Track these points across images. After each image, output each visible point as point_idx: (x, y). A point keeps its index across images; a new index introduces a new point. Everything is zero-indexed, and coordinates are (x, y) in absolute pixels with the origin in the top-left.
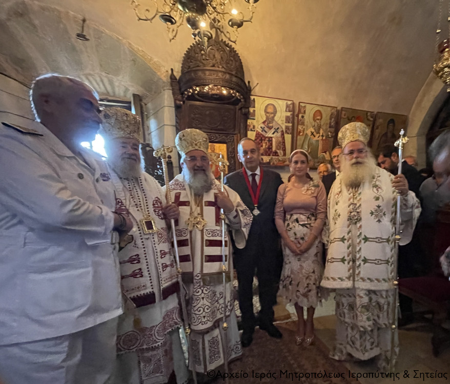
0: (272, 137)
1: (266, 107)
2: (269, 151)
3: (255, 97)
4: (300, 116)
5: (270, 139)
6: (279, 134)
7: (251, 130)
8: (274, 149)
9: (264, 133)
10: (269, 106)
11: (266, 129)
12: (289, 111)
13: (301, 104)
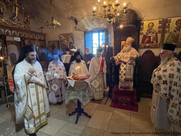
0: (151, 36)
1: (149, 24)
2: (149, 42)
3: (144, 22)
4: (167, 24)
5: (150, 37)
6: (155, 34)
7: (141, 35)
8: (151, 41)
9: (147, 35)
10: (150, 24)
11: (148, 33)
12: (161, 24)
13: (168, 19)
